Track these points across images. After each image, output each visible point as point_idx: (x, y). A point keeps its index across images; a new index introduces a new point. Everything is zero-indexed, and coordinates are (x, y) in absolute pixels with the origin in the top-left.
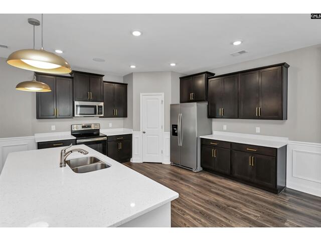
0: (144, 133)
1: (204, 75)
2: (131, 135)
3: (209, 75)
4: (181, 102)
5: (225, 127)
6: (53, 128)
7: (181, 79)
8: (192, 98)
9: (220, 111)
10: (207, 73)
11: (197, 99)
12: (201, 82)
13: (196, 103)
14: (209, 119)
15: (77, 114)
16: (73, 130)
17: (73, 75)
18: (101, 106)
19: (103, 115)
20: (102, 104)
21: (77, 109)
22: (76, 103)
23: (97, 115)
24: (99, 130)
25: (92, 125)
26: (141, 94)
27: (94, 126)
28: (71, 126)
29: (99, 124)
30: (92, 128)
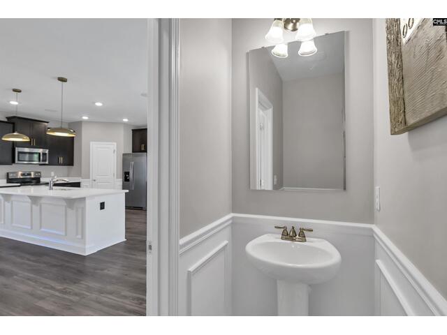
0: (95, 180)
2: (80, 183)
4: (134, 151)
7: (134, 131)
8: (143, 149)
15: (19, 160)
16: (10, 178)
17: (13, 120)
18: (46, 154)
19: (47, 163)
20: (47, 151)
21: (18, 156)
22: (17, 150)
23: (41, 163)
24: (39, 178)
25: (32, 173)
26: (91, 143)
27: (35, 174)
28: (8, 174)
29: (40, 172)
30: (32, 176)
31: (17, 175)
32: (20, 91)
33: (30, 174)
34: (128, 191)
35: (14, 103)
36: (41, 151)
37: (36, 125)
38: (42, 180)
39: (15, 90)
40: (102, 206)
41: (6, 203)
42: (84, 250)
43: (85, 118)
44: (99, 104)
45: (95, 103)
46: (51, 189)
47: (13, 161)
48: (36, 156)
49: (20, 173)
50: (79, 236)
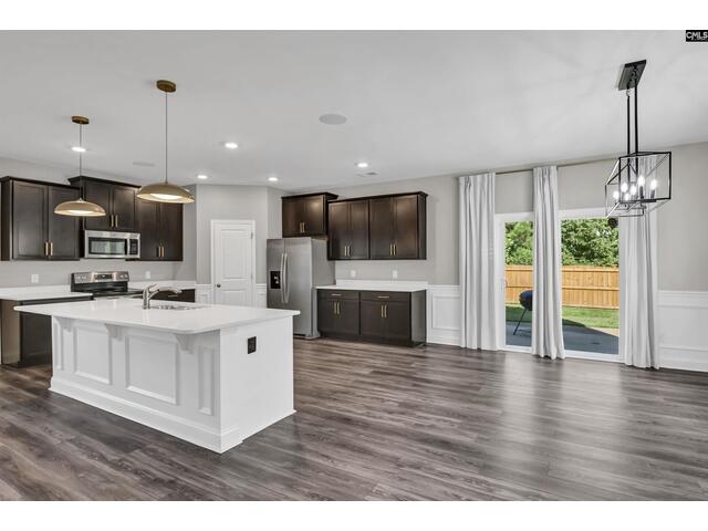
0: (219, 286)
1: (322, 197)
2: (194, 290)
3: (330, 198)
4: (285, 235)
5: (353, 273)
6: (35, 278)
7: (285, 200)
8: (302, 231)
9: (346, 250)
10: (327, 194)
11: (311, 232)
12: (317, 205)
13: (310, 238)
14: (331, 262)
15: (90, 252)
16: (76, 282)
17: (81, 184)
18: (136, 241)
19: (138, 256)
20: (138, 237)
21: (90, 244)
22: (88, 234)
23: (129, 256)
24: (126, 283)
25: (115, 275)
26: (212, 222)
27: (118, 276)
28: (73, 275)
29: (127, 273)
30: (115, 280)
31: (89, 278)
32: (85, 122)
33: (110, 277)
34: (298, 313)
35: (78, 149)
36: (128, 236)
37: (119, 193)
38: (131, 286)
39: (77, 120)
40: (252, 345)
41: (65, 332)
42: (218, 441)
43: (202, 177)
44: (231, 146)
45: (223, 143)
46: (146, 306)
47: (82, 255)
48: (120, 246)
49: (93, 274)
50: (207, 410)
